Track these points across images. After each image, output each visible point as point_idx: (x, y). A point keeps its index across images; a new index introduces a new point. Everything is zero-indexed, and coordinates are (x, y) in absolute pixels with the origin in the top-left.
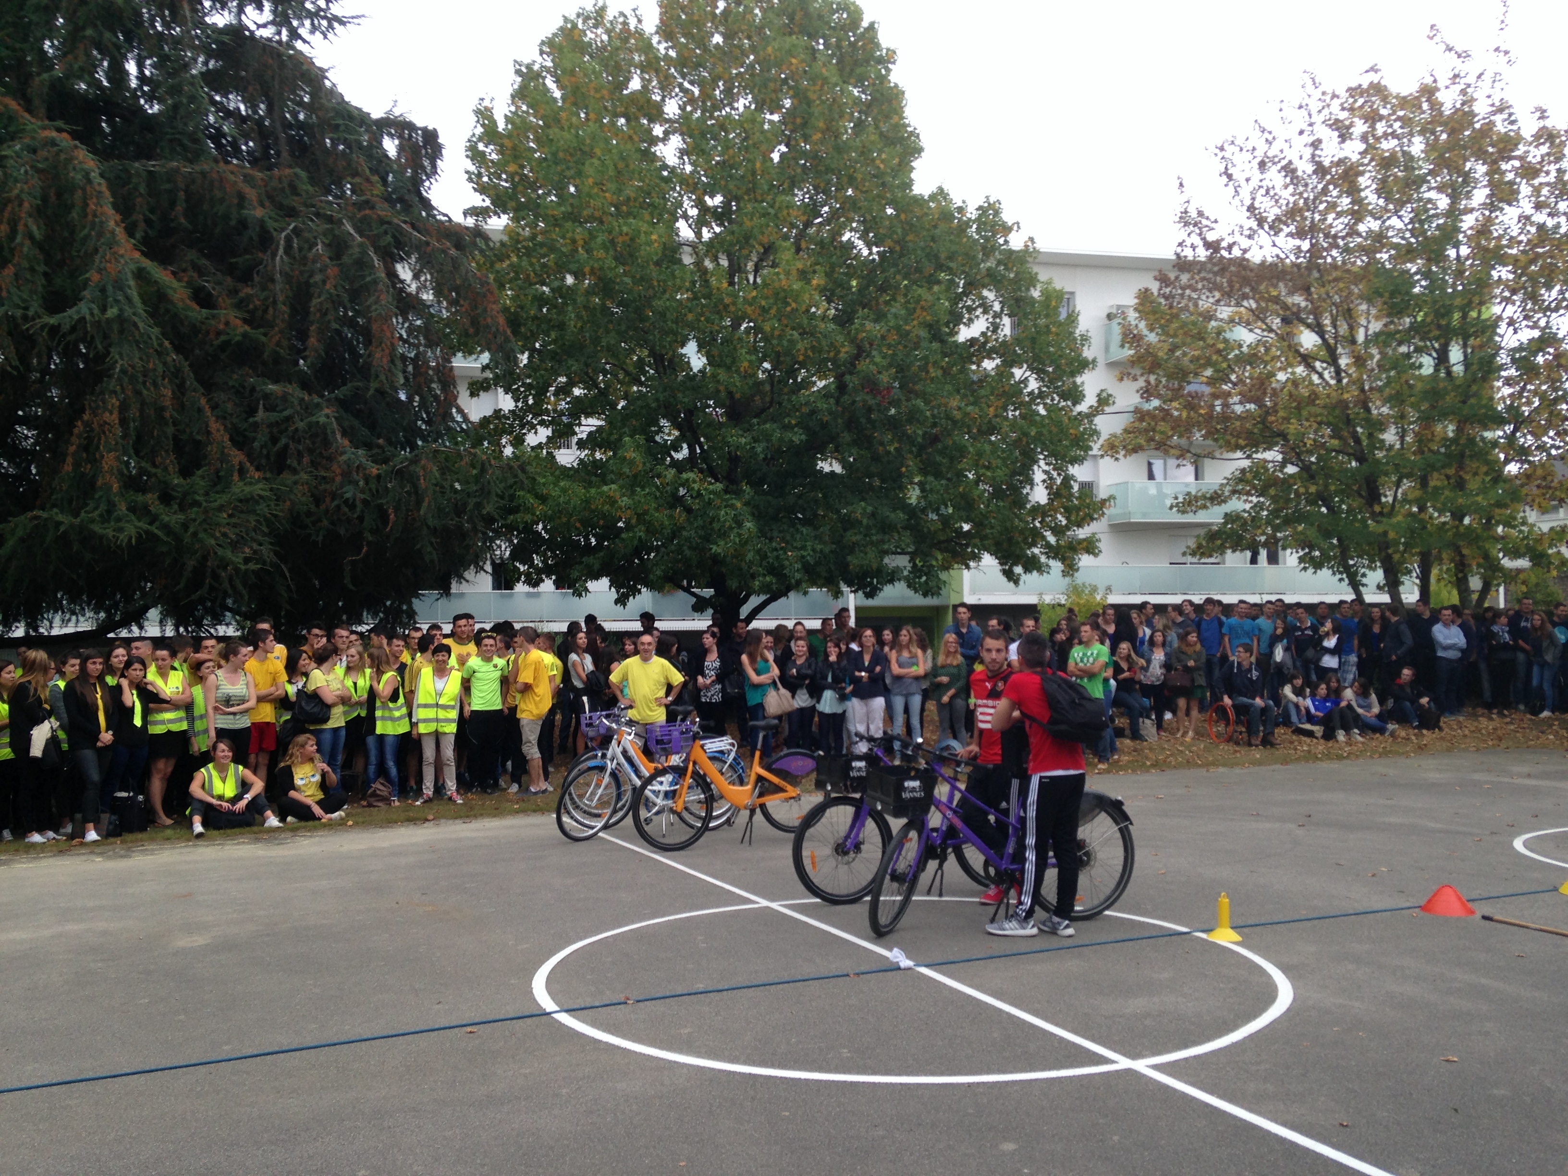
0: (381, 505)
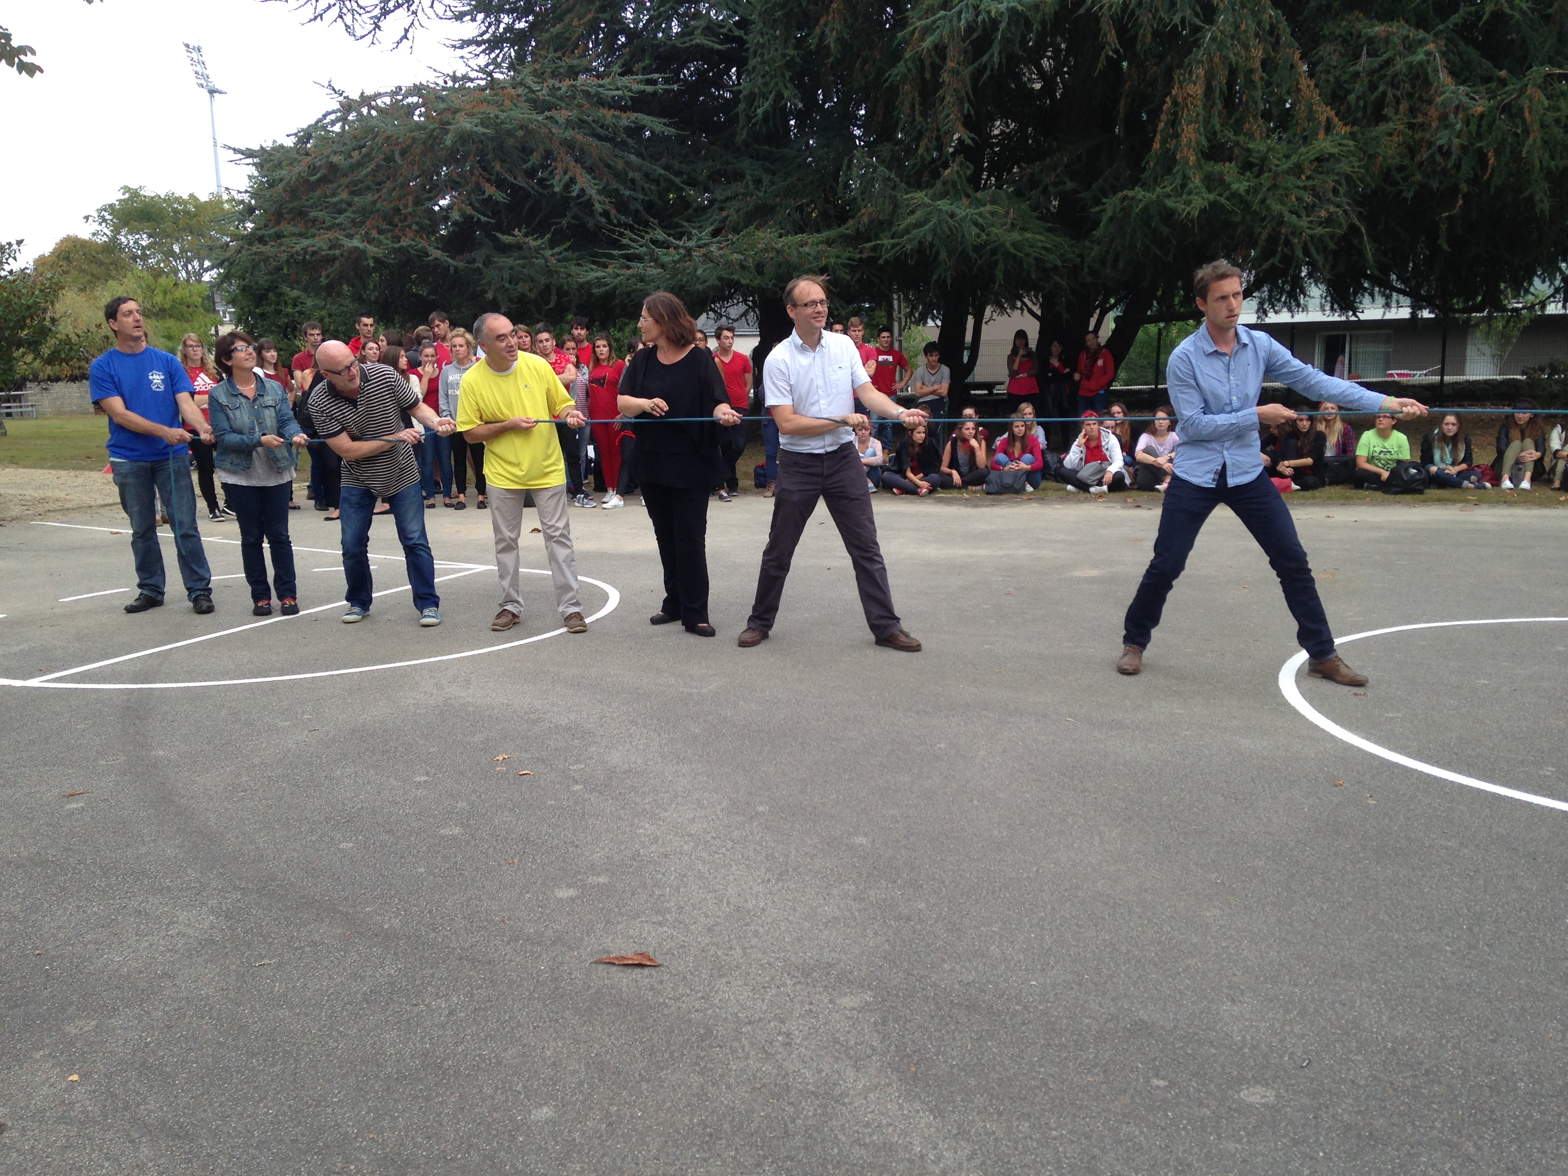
0: (1480, 149)
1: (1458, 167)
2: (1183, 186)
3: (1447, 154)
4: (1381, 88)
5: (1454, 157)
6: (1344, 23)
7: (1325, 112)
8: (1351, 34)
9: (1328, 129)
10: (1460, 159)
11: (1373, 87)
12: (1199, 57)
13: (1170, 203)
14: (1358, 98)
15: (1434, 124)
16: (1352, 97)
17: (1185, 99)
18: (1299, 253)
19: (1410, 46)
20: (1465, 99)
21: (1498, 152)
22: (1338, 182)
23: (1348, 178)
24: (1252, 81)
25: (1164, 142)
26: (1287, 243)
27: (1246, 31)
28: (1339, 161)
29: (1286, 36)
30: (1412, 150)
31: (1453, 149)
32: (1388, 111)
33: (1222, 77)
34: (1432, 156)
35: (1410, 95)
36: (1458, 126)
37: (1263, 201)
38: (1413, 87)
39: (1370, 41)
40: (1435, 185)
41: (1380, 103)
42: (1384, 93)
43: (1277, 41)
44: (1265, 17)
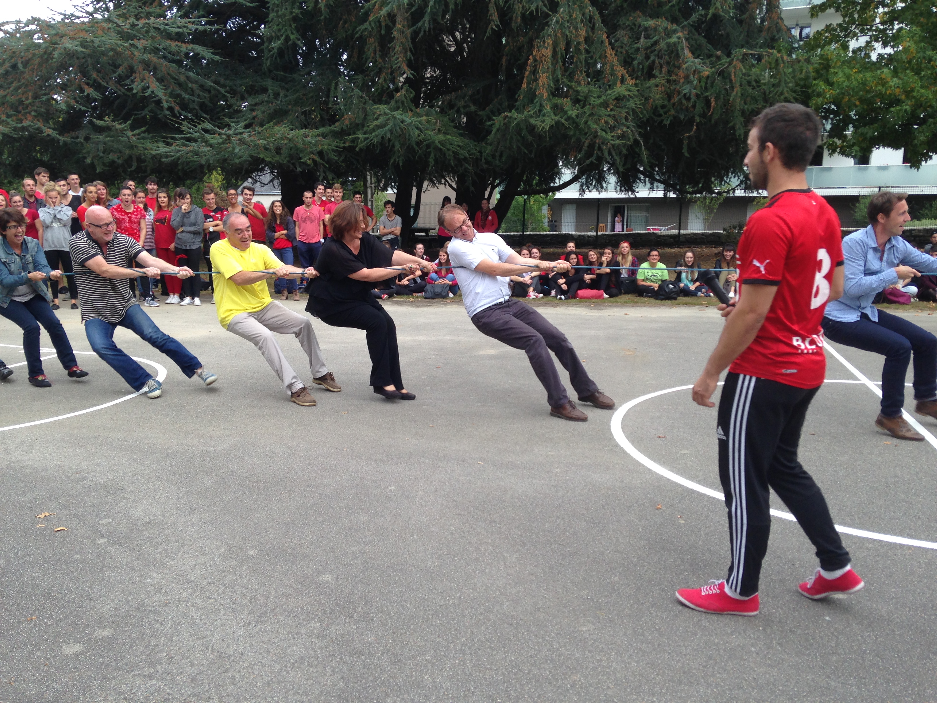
0: (707, 97)
1: (694, 106)
2: (540, 111)
3: (688, 99)
4: (652, 58)
5: (692, 101)
6: (631, 18)
7: (620, 71)
8: (635, 25)
9: (623, 81)
10: (695, 102)
11: (647, 57)
12: (549, 33)
13: (532, 121)
14: (639, 63)
15: (682, 81)
16: (635, 63)
17: (541, 58)
18: (606, 154)
19: (669, 34)
20: (699, 67)
21: (717, 98)
22: (628, 113)
23: (633, 110)
24: (579, 50)
25: (528, 83)
26: (600, 149)
27: (576, 18)
28: (629, 100)
29: (599, 24)
30: (669, 97)
31: (692, 96)
32: (656, 72)
33: (562, 46)
34: (680, 99)
35: (668, 63)
36: (695, 83)
37: (586, 123)
38: (670, 58)
39: (646, 29)
40: (682, 117)
41: (651, 68)
42: (654, 62)
43: (594, 25)
44: (587, 11)
